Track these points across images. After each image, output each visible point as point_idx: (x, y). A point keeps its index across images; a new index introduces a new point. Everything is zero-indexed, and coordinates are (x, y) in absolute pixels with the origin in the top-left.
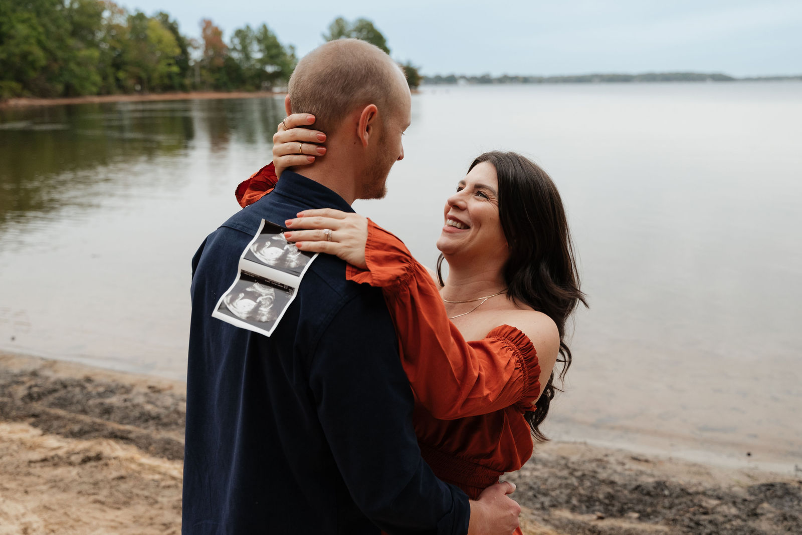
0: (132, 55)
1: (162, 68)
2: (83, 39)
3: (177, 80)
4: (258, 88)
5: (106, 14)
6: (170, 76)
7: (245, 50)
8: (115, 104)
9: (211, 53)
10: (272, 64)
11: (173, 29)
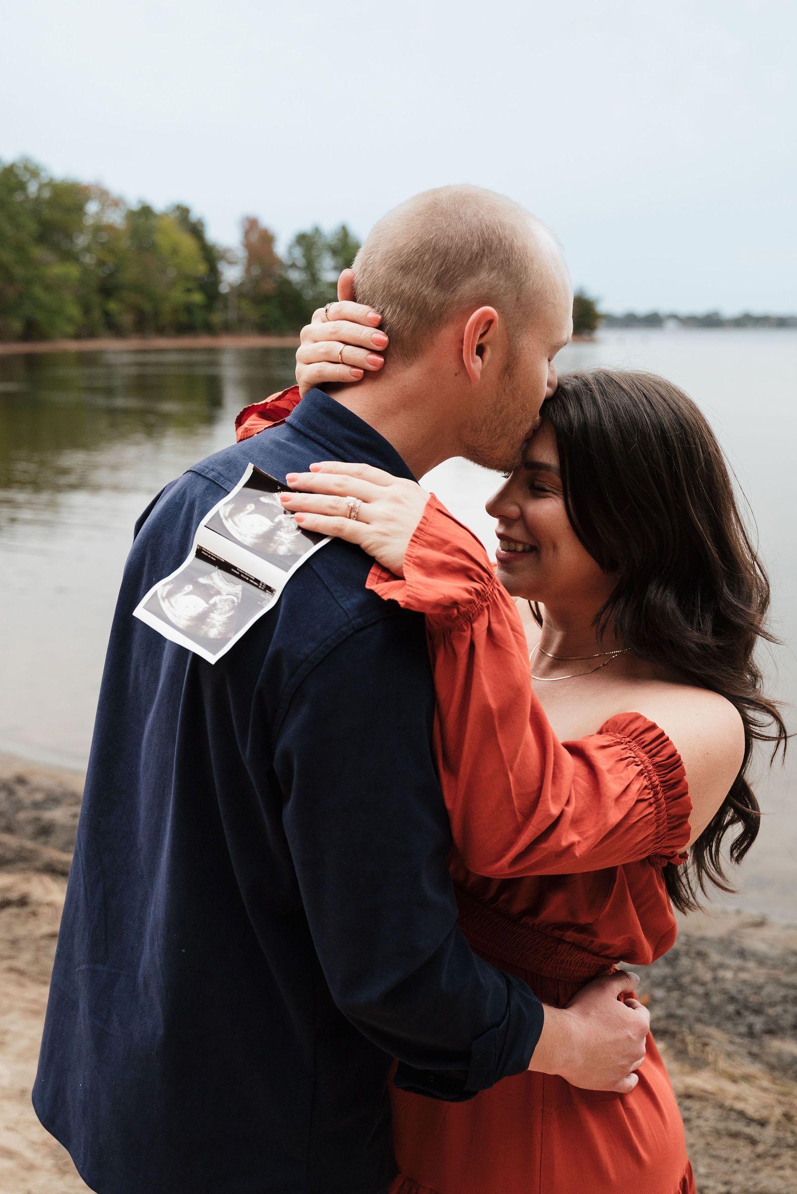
0: (130, 274)
1: (177, 296)
2: (55, 247)
3: (199, 317)
5: (92, 208)
6: (189, 308)
7: (310, 268)
8: (100, 353)
9: (256, 271)
11: (196, 231)
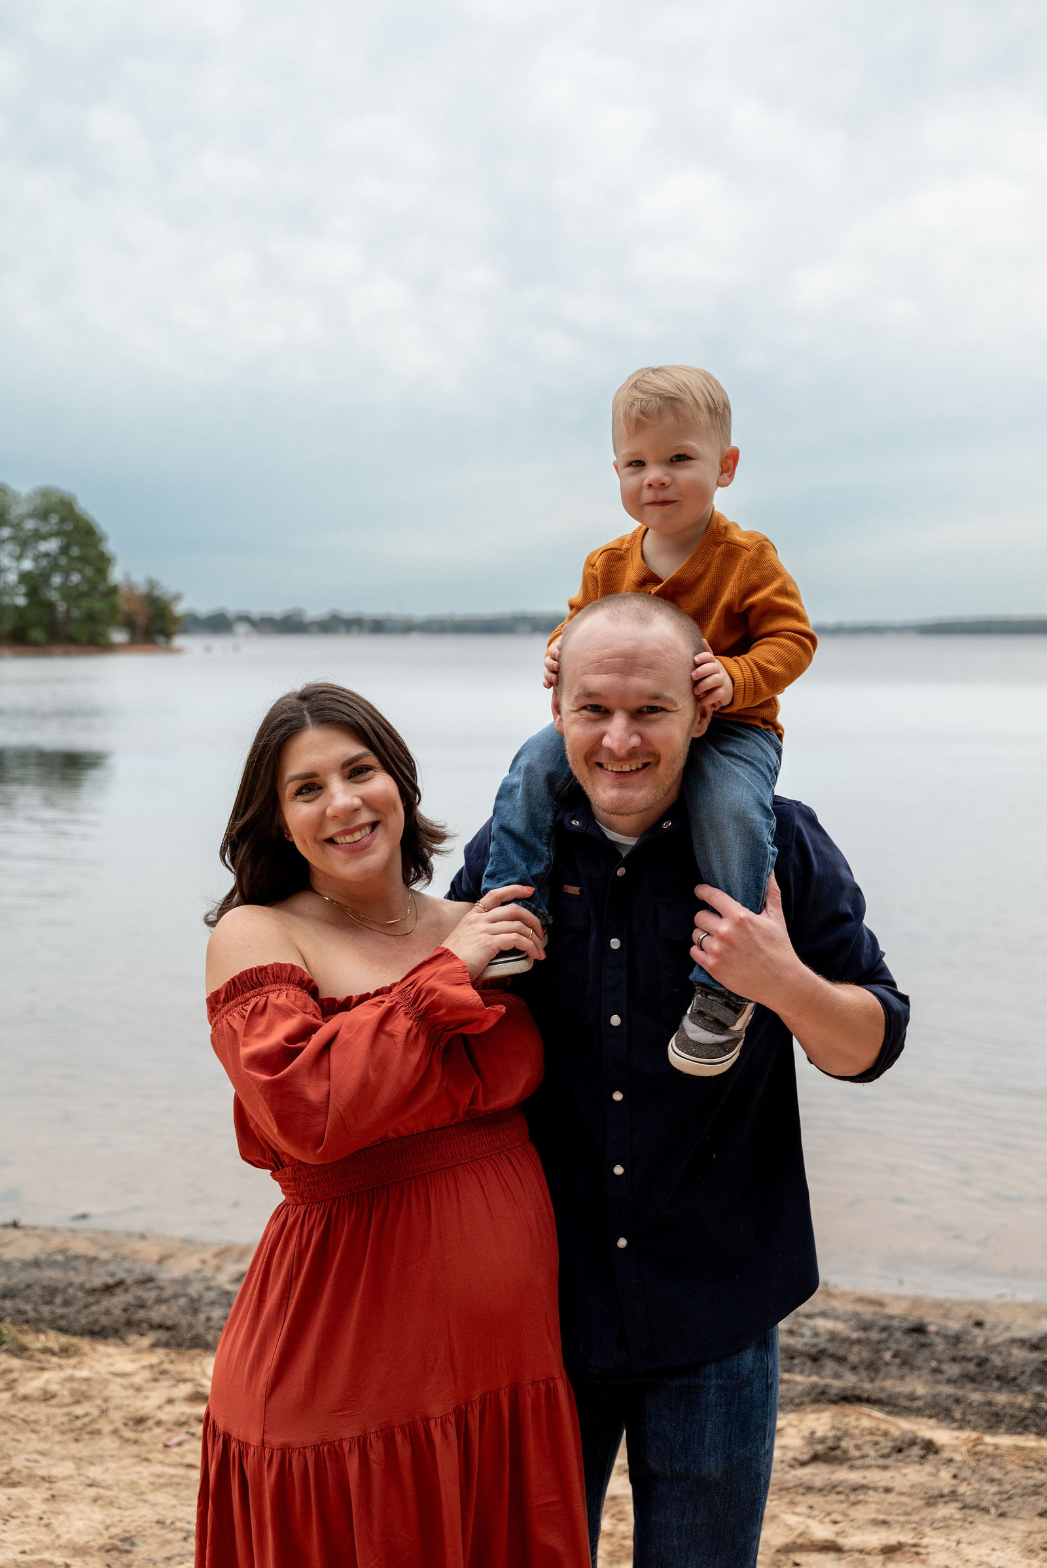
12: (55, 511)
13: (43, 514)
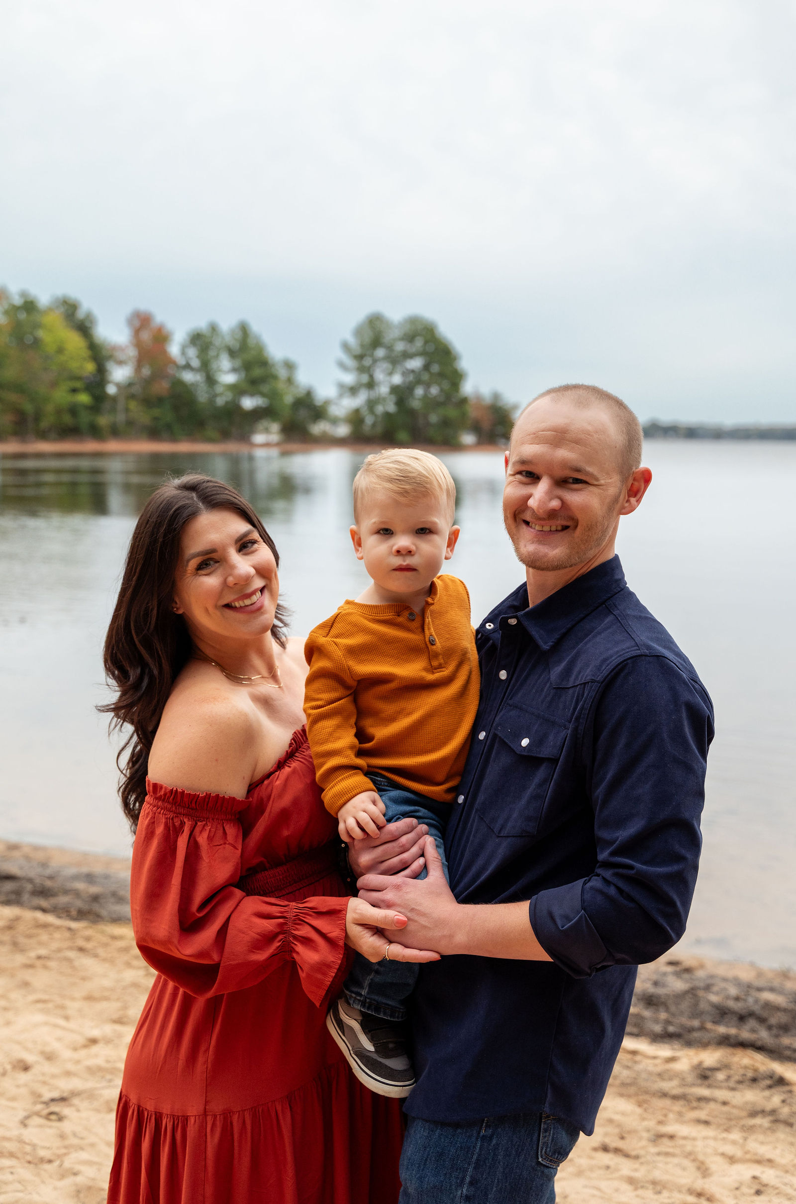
0: (10, 372)
1: (61, 396)
3: (85, 418)
4: (225, 435)
6: (73, 410)
7: (206, 367)
9: (146, 371)
10: (252, 395)
11: (84, 328)
12: (419, 335)
13: (410, 338)
